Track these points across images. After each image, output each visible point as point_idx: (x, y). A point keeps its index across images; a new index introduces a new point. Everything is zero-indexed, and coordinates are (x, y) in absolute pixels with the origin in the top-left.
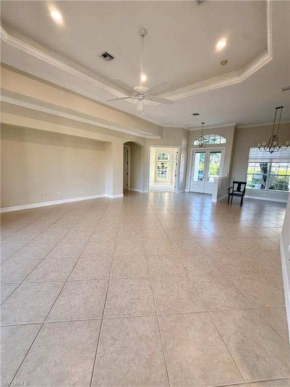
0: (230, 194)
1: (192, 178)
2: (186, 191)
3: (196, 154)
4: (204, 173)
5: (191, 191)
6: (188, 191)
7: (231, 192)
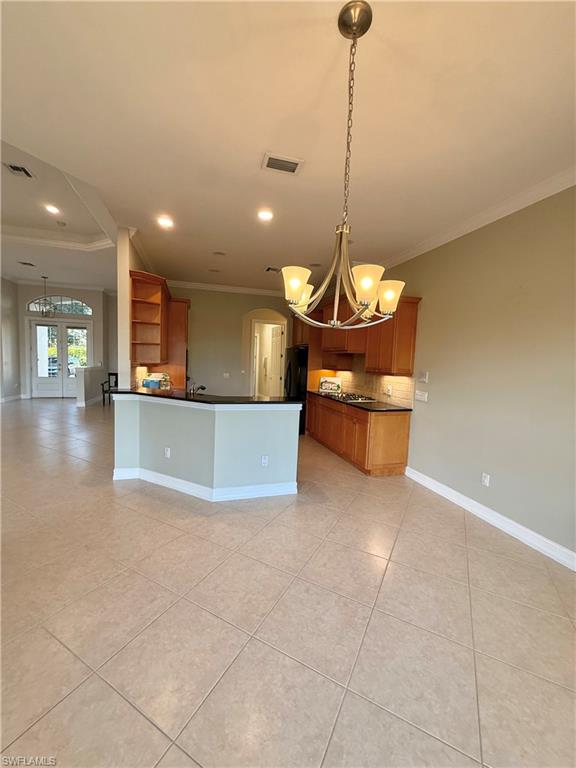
0: (104, 392)
1: (34, 373)
2: (23, 396)
3: (38, 327)
4: (59, 361)
5: (34, 396)
6: (29, 397)
7: (106, 387)
